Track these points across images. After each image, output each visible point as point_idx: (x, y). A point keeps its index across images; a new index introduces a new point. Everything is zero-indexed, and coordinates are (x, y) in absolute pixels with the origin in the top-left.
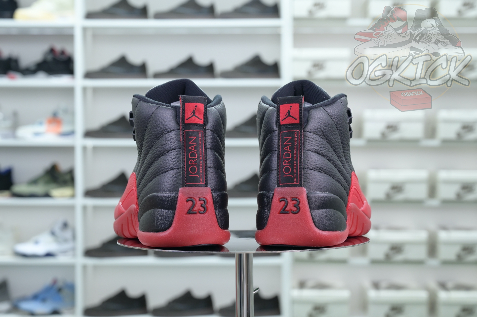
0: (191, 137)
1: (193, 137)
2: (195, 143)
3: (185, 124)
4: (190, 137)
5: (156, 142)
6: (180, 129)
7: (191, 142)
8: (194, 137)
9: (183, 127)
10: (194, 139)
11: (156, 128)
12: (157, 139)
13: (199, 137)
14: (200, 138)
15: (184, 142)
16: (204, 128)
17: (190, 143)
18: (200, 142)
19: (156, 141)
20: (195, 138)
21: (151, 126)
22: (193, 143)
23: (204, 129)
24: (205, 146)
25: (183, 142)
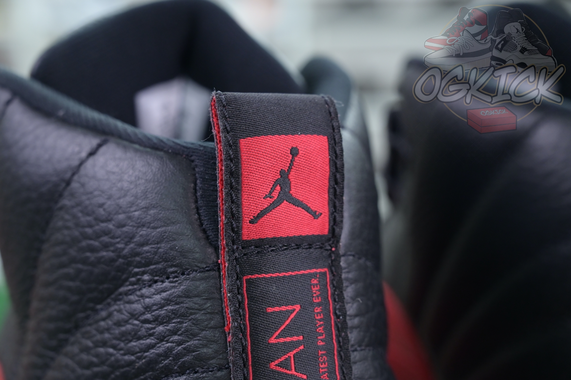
0: (277, 309)
1: (284, 308)
2: (295, 338)
3: (247, 244)
4: (270, 310)
5: (96, 311)
6: (217, 267)
7: (277, 333)
8: (290, 308)
9: (236, 259)
10: (292, 316)
11: (93, 250)
12: (100, 301)
13: (312, 304)
14: (319, 305)
15: (245, 335)
16: (333, 252)
17: (273, 341)
18: (320, 330)
19: (99, 307)
20: (294, 310)
21: (66, 232)
22: (288, 339)
23: (330, 256)
24: (343, 343)
25: (241, 336)
